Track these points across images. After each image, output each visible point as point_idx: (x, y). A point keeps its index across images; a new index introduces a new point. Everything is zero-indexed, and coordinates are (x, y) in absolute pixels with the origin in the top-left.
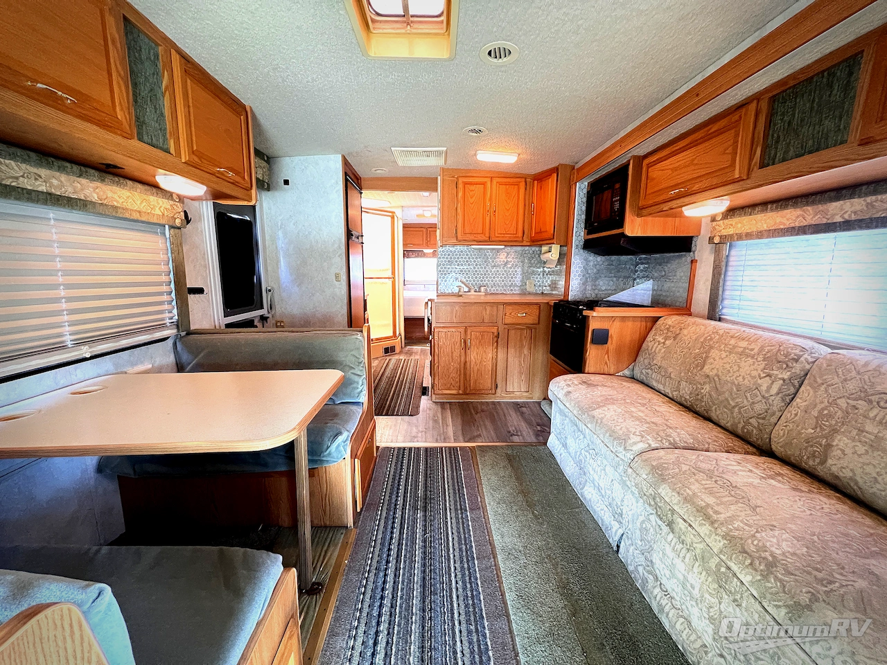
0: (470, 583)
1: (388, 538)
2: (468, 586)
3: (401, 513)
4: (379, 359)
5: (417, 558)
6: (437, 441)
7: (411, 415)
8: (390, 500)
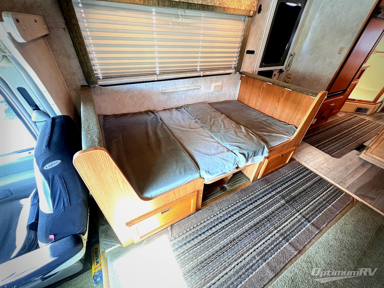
0: (275, 246)
1: (260, 196)
2: (273, 246)
3: (275, 193)
4: (348, 113)
5: (263, 214)
6: (333, 180)
7: (333, 156)
8: (276, 185)
